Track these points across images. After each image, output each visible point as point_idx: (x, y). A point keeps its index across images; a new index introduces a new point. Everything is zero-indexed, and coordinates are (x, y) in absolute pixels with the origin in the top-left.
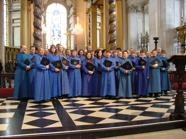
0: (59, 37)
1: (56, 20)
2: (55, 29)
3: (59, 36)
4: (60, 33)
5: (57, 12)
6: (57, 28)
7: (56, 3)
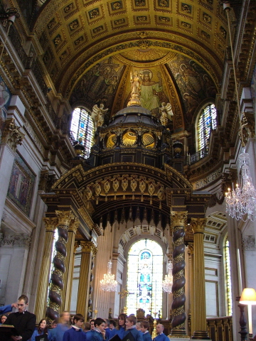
0: (149, 297)
1: (146, 266)
2: (142, 283)
3: (149, 294)
4: (151, 290)
5: (147, 254)
6: (146, 281)
7: (146, 239)
